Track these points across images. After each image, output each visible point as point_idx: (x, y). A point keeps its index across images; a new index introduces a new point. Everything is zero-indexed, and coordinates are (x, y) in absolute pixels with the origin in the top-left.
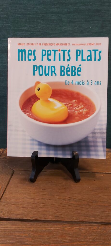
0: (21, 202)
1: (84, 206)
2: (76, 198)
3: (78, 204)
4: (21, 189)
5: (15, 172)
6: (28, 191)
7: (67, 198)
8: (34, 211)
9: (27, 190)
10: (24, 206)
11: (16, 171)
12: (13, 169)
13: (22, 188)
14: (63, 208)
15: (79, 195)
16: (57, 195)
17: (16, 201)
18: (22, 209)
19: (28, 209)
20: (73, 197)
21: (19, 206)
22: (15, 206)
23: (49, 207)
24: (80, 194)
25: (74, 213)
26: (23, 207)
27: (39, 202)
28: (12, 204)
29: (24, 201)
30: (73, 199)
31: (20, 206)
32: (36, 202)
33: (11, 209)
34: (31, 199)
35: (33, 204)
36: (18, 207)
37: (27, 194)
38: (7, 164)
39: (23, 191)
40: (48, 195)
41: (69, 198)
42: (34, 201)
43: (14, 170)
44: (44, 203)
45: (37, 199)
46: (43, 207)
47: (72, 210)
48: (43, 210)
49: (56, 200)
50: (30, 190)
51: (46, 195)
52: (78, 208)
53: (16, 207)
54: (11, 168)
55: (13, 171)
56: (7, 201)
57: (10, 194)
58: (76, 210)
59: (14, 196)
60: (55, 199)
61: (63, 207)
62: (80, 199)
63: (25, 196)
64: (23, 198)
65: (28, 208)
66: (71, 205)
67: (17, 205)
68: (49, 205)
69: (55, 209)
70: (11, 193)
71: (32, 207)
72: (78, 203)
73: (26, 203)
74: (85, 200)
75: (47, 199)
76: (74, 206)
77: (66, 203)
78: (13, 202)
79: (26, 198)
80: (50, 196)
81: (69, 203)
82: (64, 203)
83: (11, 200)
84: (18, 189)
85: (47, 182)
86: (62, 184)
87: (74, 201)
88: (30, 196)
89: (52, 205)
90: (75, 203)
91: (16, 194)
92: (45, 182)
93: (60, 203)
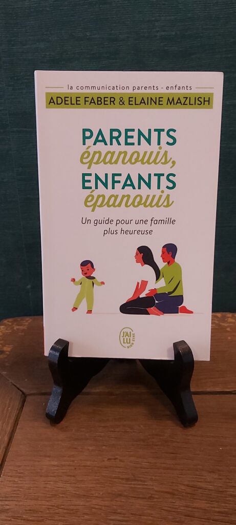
0: (49, 509)
2: (211, 487)
3: (217, 510)
4: (48, 459)
5: (28, 399)
6: (69, 465)
7: (183, 487)
9: (63, 463)
11: (31, 394)
12: (22, 389)
13: (49, 457)
15: (216, 476)
16: (153, 477)
20: (199, 484)
24: (219, 471)
27: (103, 508)
28: (24, 520)
29: (58, 507)
30: (200, 491)
32: (94, 510)
34: (79, 497)
35: (86, 517)
37: (66, 478)
38: (5, 373)
39: (54, 466)
40: (128, 479)
41: (189, 490)
42: (87, 504)
43: (24, 390)
44: (119, 511)
45: (97, 495)
49: (151, 498)
50: (73, 461)
51: (123, 479)
54: (18, 386)
55: (23, 393)
56: (8, 507)
57: (16, 480)
59: (29, 488)
60: (150, 495)
62: (221, 490)
63: (60, 485)
64: (55, 495)
66: (197, 516)
68: (132, 518)
70: (20, 477)
72: (216, 504)
73: (65, 511)
75: (125, 494)
76: (206, 517)
77: (182, 508)
78: (27, 509)
79: (63, 495)
80: (134, 484)
81: (190, 509)
82: (177, 507)
83: (21, 503)
84: (39, 461)
85: (119, 432)
86: (161, 438)
87: (206, 500)
88: (74, 485)
89: (143, 517)
90: (208, 505)
91: (34, 481)
92: (113, 430)
93: (166, 508)
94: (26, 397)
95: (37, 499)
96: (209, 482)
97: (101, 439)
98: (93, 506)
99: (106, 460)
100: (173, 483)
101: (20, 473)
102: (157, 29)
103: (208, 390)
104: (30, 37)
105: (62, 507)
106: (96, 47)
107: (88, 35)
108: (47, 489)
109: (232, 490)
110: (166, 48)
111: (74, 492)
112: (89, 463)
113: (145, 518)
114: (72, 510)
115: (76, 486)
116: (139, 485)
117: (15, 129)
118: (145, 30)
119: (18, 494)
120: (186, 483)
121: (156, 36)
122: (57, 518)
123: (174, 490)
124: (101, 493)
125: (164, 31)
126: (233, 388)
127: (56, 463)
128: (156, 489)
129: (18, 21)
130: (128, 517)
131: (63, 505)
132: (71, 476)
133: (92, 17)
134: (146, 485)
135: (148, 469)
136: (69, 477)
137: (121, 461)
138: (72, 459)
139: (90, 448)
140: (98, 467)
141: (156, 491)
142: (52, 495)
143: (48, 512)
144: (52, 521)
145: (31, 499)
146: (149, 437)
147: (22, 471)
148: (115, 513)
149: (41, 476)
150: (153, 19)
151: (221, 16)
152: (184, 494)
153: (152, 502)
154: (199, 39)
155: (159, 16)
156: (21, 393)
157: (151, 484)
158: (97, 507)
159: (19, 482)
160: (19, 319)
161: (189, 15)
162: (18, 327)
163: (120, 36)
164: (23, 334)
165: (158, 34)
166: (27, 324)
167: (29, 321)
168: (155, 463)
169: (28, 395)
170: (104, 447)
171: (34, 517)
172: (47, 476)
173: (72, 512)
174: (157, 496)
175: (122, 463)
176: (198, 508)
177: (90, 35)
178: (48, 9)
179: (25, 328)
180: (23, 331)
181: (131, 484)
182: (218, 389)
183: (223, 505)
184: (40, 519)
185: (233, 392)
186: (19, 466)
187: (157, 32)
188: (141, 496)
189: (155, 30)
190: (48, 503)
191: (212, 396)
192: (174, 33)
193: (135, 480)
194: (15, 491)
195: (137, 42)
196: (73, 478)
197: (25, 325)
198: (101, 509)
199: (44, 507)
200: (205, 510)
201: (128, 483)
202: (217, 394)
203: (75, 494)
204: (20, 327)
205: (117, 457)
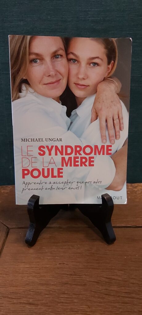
0: (24, 292)
1: (134, 295)
2: (120, 279)
3: (125, 291)
5: (11, 230)
6: (36, 267)
7: (104, 279)
8: (50, 310)
9: (32, 266)
10: (31, 301)
11: (13, 228)
12: (7, 225)
13: (24, 263)
14: (100, 302)
15: (123, 273)
16: (86, 274)
17: (16, 290)
18: (28, 307)
19: (39, 307)
20: (113, 277)
21: (22, 301)
22: (15, 301)
23: (75, 301)
24: (125, 269)
25: (121, 310)
26: (30, 304)
27: (57, 291)
28: (10, 298)
29: (29, 290)
30: (114, 281)
31: (25, 301)
32: (51, 292)
33: (8, 308)
34: (42, 285)
35: (47, 296)
36: (21, 303)
37: (34, 274)
39: (28, 268)
40: (71, 275)
41: (107, 280)
42: (47, 288)
43: (9, 226)
44: (66, 292)
45: (53, 283)
46: (64, 301)
47: (116, 304)
48: (65, 307)
49: (85, 285)
50: (38, 265)
51: (67, 274)
52: (126, 300)
53: (17, 304)
54: (4, 224)
55: (8, 228)
57: (4, 276)
58: (123, 304)
59: (12, 281)
60: (84, 283)
61: (99, 299)
62: (126, 280)
63: (31, 278)
65: (38, 305)
66: (112, 294)
67: (18, 299)
68: (74, 296)
69: (86, 305)
70: (6, 274)
71: (45, 302)
72: (123, 288)
73: (34, 293)
74: (134, 282)
75: (70, 283)
76: (117, 295)
77: (104, 290)
78: (11, 292)
79: (33, 284)
80: (75, 277)
81: (108, 291)
82: (100, 290)
83: (7, 289)
84: (18, 265)
85: (65, 248)
86: (90, 252)
87: (117, 286)
88: (39, 278)
89: (80, 296)
90: (118, 288)
91: (14, 276)
92: (61, 248)
93: (94, 291)
94: (9, 230)
95: (17, 287)
96: (118, 276)
97: (55, 252)
98: (50, 290)
99: (58, 264)
100: (98, 276)
101: (7, 272)
102: (90, 16)
103: (118, 225)
104: (15, 18)
105: (32, 290)
106: (53, 25)
107: (49, 18)
108: (23, 281)
109: (132, 280)
110: (94, 27)
111: (39, 282)
112: (48, 266)
113: (82, 296)
114: (38, 292)
115: (40, 278)
116: (78, 277)
117: (4, 72)
118: (82, 16)
119: (5, 284)
120: (105, 276)
121: (89, 20)
122: (29, 297)
123: (99, 280)
124: (55, 283)
125: (94, 17)
126: (132, 224)
127: (28, 266)
128: (88, 280)
129: (8, 9)
130: (72, 296)
131: (33, 290)
132: (37, 273)
133: (52, 7)
134: (82, 278)
135: (83, 269)
136: (36, 274)
137: (66, 264)
138: (38, 264)
139: (48, 258)
140: (53, 268)
141: (87, 281)
142: (26, 284)
143: (24, 293)
144: (26, 299)
145: (13, 287)
146: (83, 251)
147: (8, 271)
148: (64, 293)
149: (20, 274)
150: (87, 10)
151: (127, 10)
152: (104, 282)
153: (86, 287)
154: (114, 23)
155: (91, 8)
156: (6, 227)
157: (85, 277)
158: (53, 290)
159: (6, 277)
160: (4, 186)
161: (108, 8)
162: (4, 191)
163: (68, 19)
164: (7, 195)
165: (90, 19)
166: (9, 189)
167: (11, 188)
168: (87, 266)
169: (11, 228)
170: (57, 257)
171: (15, 296)
172: (23, 274)
173: (38, 293)
174: (88, 284)
175: (67, 266)
176: (112, 291)
177: (50, 18)
178: (26, 2)
179: (8, 191)
180: (7, 193)
181: (72, 277)
182: (123, 225)
183: (128, 288)
184: (19, 297)
185: (132, 227)
186: (6, 268)
187: (89, 17)
188: (79, 284)
189: (88, 16)
190: (23, 289)
191: (120, 229)
192: (99, 19)
193: (76, 275)
194: (3, 282)
195: (78, 23)
196: (38, 274)
197: (8, 190)
198: (55, 291)
199: (21, 291)
200: (117, 291)
201: (72, 276)
202: (122, 228)
203: (40, 283)
204: (5, 191)
205: (64, 262)
